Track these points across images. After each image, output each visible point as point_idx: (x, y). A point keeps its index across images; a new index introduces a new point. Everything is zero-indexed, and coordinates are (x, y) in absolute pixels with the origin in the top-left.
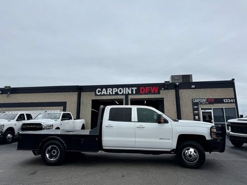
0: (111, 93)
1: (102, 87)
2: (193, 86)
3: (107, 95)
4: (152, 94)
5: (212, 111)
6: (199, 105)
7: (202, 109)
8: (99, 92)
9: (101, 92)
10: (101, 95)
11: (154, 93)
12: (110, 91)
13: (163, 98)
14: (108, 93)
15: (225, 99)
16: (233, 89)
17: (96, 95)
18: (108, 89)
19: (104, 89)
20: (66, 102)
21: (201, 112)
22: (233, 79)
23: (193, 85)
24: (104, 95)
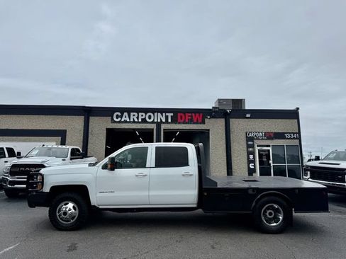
0: (136, 120)
1: (122, 110)
2: (248, 115)
3: (130, 122)
4: (194, 123)
5: (270, 149)
6: (255, 141)
7: (258, 146)
8: (117, 118)
9: (121, 117)
10: (120, 122)
11: (197, 123)
12: (134, 116)
13: (209, 130)
14: (132, 120)
15: (287, 133)
16: (296, 120)
17: (113, 121)
18: (132, 114)
19: (126, 114)
20: (66, 131)
21: (257, 149)
22: (298, 109)
23: (248, 113)
24: (125, 122)
